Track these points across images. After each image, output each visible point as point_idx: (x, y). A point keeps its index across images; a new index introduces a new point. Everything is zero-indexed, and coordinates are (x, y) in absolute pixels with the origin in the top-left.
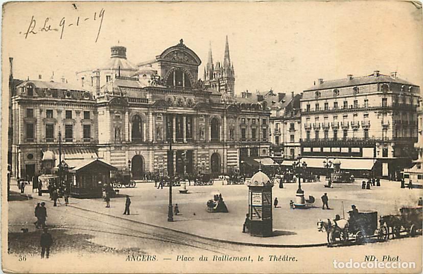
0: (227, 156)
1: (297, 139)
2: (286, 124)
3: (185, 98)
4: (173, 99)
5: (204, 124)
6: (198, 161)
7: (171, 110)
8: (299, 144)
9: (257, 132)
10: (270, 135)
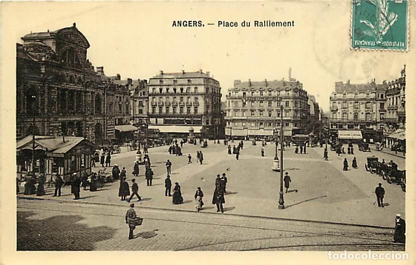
0: (107, 128)
1: (145, 113)
2: (136, 101)
3: (76, 75)
4: (66, 75)
5: (90, 99)
6: (86, 130)
7: (64, 85)
8: (146, 116)
9: (122, 106)
10: (131, 109)
